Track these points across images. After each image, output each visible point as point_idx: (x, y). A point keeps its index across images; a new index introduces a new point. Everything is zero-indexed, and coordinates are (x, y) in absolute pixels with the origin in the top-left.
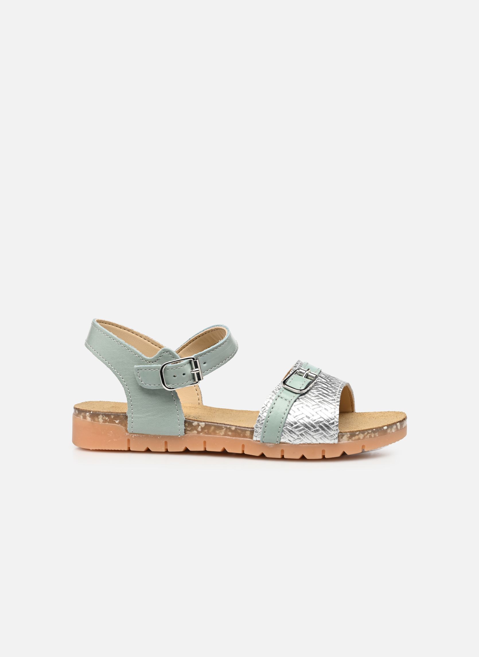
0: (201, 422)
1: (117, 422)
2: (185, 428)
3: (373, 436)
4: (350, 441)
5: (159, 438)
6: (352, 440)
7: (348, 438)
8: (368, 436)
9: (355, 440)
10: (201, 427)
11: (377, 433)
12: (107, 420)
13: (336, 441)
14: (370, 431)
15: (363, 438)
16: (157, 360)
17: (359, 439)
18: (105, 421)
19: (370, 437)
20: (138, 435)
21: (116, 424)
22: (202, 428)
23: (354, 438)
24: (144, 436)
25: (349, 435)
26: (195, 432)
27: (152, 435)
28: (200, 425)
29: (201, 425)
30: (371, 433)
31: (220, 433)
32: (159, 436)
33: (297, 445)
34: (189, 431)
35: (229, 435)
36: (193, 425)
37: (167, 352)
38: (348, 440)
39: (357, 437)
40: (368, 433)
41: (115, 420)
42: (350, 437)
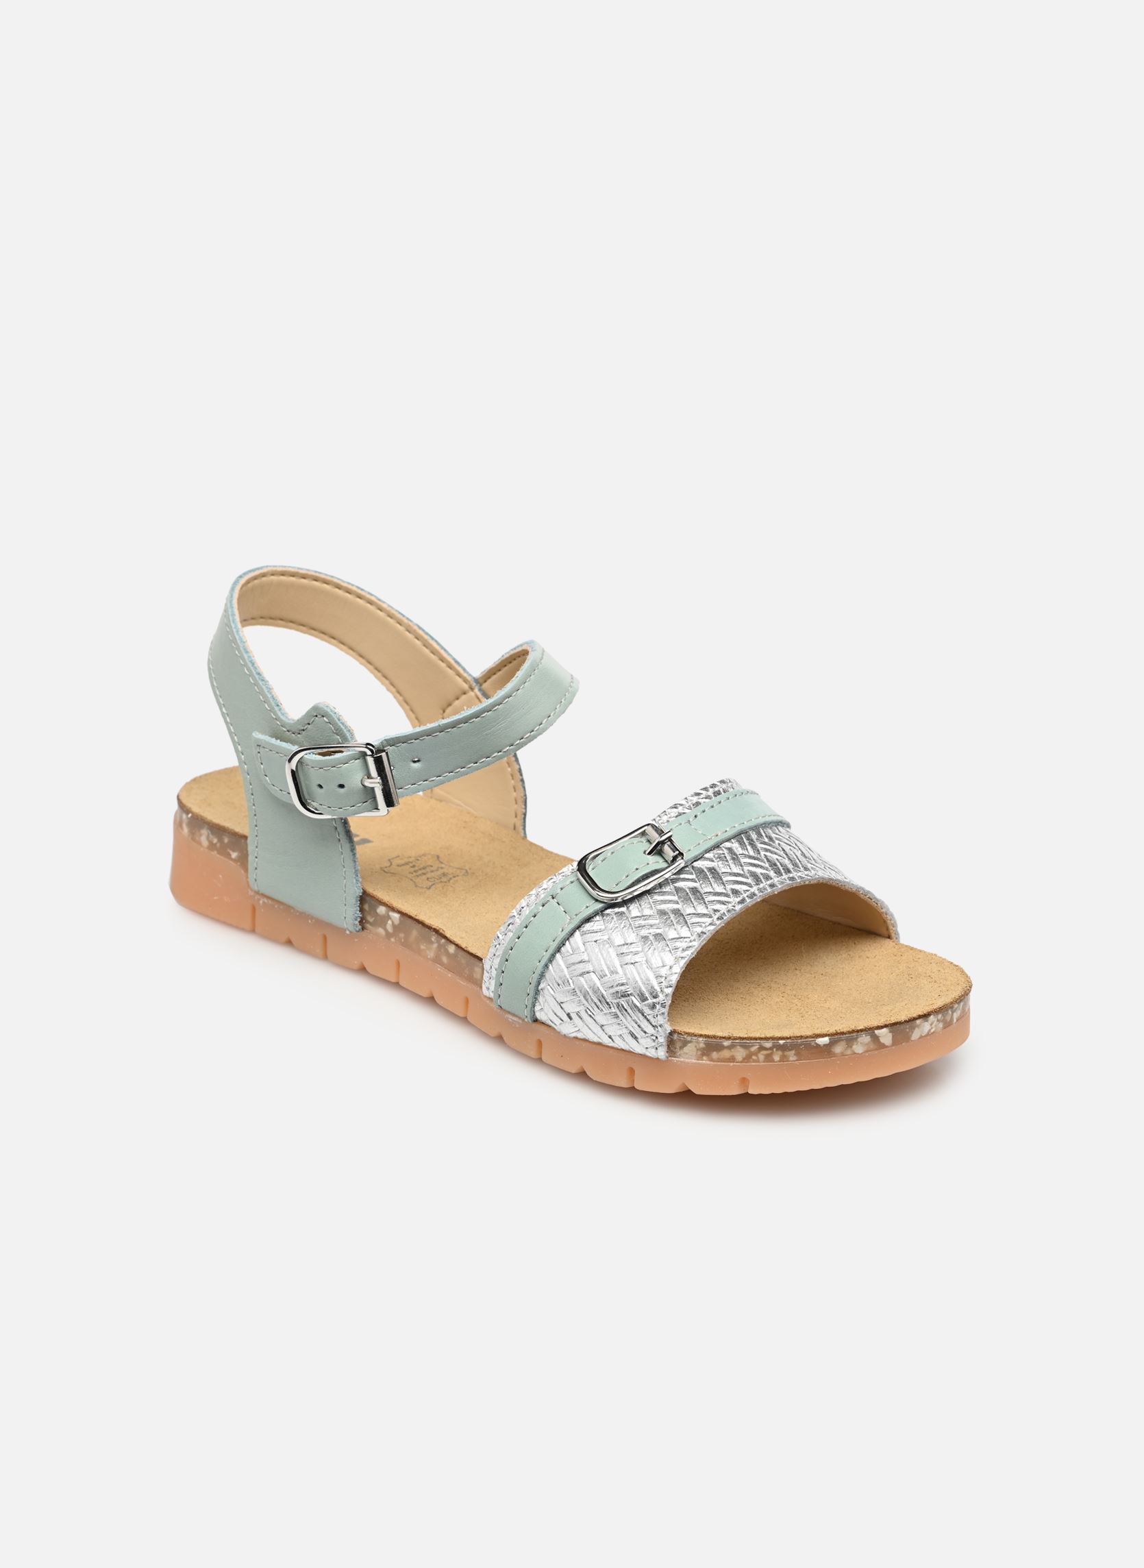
0: (393, 909)
1: (234, 855)
2: (361, 916)
3: (777, 1058)
4: (705, 1061)
5: (310, 921)
6: (712, 1060)
7: (699, 1053)
8: (761, 1056)
9: (719, 1060)
10: (393, 922)
11: (793, 1052)
12: (216, 844)
13: (662, 1053)
14: (768, 1045)
15: (744, 1059)
16: (304, 730)
17: (732, 1059)
18: (212, 846)
19: (769, 1058)
20: (270, 902)
21: (232, 859)
22: (394, 925)
23: (715, 1055)
24: (281, 907)
25: (702, 1045)
26: (381, 931)
27: (298, 911)
28: (390, 919)
29: (392, 918)
30: (771, 1049)
31: (428, 952)
32: (312, 918)
33: (569, 1038)
34: (371, 924)
35: (441, 964)
36: (377, 913)
37: (323, 716)
38: (700, 1058)
39: (726, 1054)
40: (762, 1048)
41: (231, 849)
42: (704, 1049)
